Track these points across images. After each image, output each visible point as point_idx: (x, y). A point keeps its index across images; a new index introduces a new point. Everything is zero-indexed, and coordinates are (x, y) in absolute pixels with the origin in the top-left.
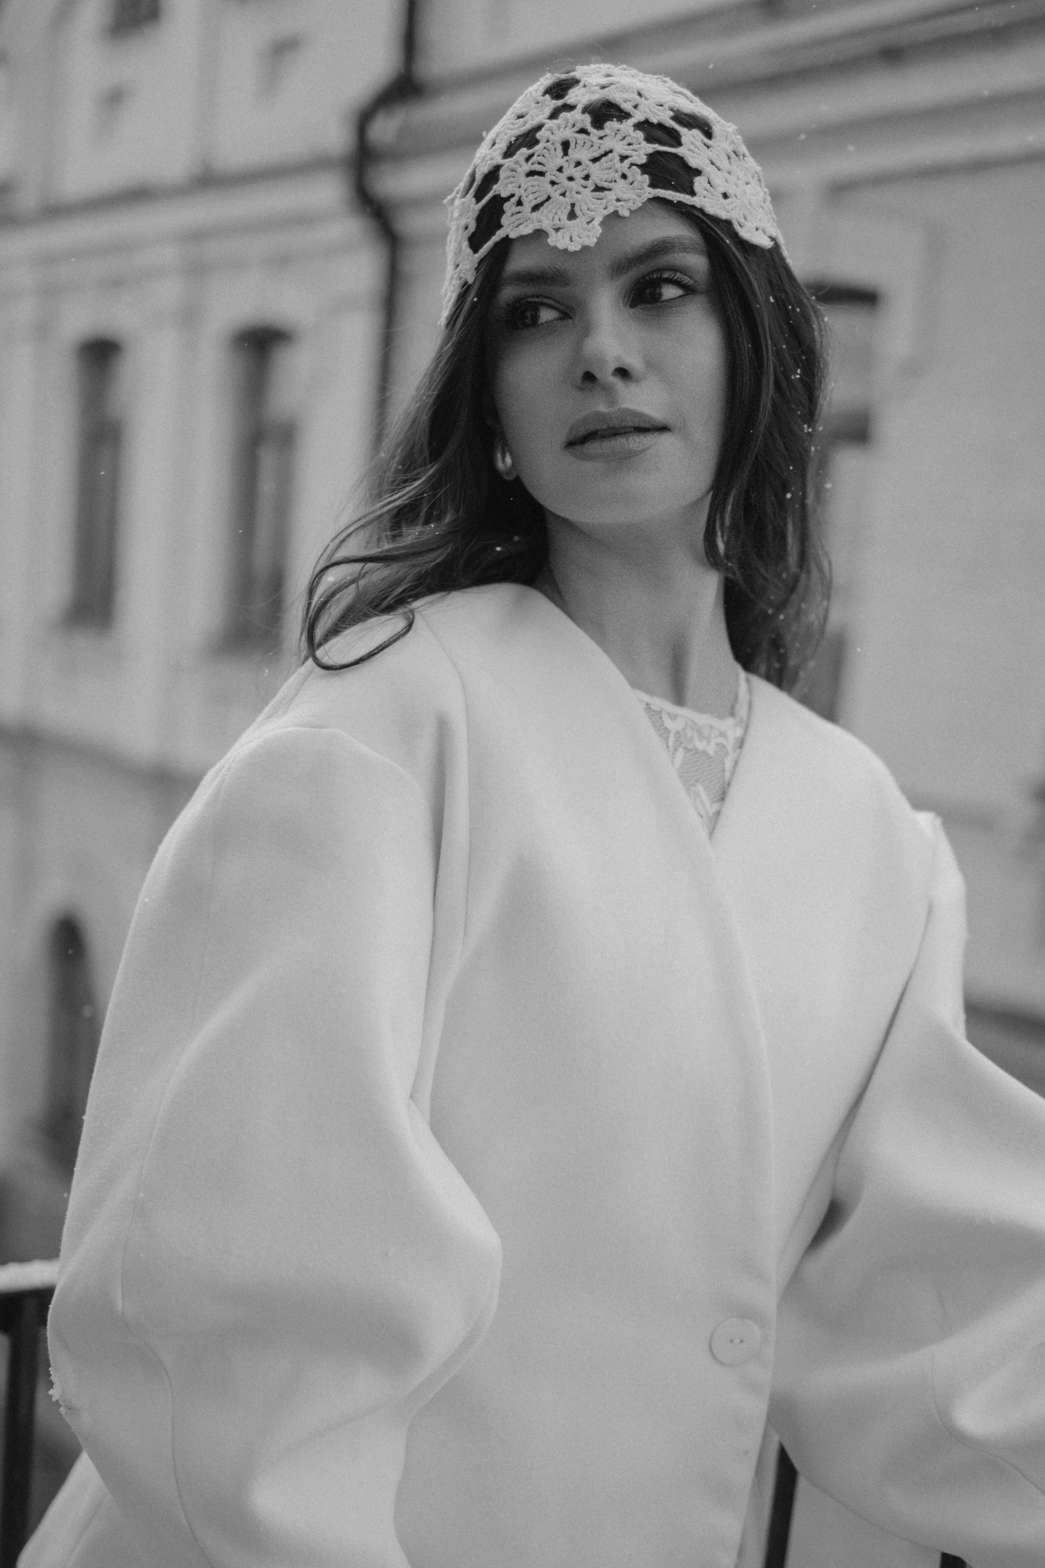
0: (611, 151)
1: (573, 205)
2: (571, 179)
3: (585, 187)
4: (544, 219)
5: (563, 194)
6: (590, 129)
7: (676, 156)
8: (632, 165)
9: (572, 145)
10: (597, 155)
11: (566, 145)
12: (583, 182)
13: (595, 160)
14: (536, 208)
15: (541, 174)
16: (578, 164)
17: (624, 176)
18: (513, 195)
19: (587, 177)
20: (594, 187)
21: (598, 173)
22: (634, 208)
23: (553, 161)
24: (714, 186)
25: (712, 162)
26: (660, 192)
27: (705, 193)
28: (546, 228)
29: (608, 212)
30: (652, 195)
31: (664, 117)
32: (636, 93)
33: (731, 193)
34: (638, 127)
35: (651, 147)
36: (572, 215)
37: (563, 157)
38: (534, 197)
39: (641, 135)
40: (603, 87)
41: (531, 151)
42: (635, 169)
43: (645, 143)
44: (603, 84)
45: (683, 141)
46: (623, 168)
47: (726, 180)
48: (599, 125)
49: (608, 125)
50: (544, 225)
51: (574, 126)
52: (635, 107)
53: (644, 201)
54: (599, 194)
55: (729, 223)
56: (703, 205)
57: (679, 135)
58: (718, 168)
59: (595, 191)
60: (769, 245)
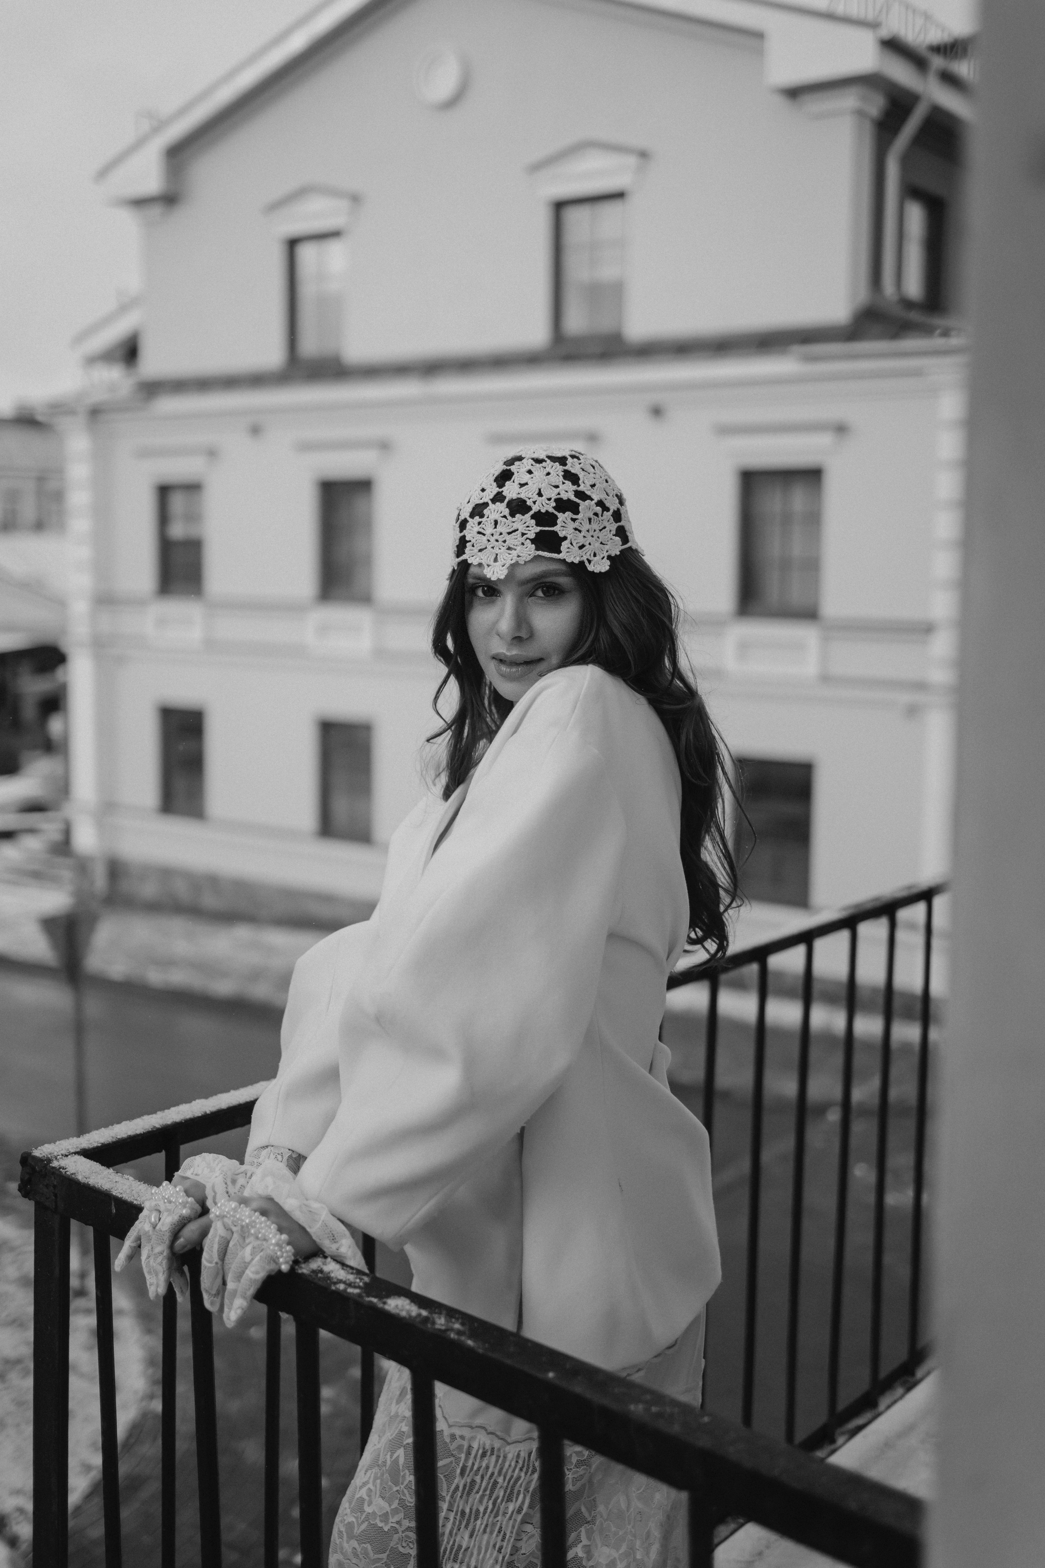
0: (517, 530)
1: (497, 554)
2: (497, 541)
3: (504, 546)
4: (485, 558)
5: (493, 548)
6: (509, 517)
7: (553, 531)
8: (527, 538)
9: (499, 523)
10: (510, 530)
11: (496, 522)
12: (503, 543)
13: (509, 533)
14: (480, 550)
15: (484, 535)
16: (501, 534)
17: (523, 544)
18: (470, 541)
19: (505, 541)
20: (507, 547)
21: (511, 540)
22: (527, 560)
23: (489, 530)
24: (574, 544)
25: (576, 529)
26: (541, 553)
27: (568, 550)
28: (483, 563)
29: (513, 562)
30: (536, 554)
31: (550, 507)
32: (537, 492)
33: (587, 544)
34: (532, 517)
35: (539, 529)
36: (496, 560)
37: (494, 529)
38: (480, 544)
39: (533, 522)
40: (522, 485)
41: (480, 520)
42: (528, 540)
43: (535, 526)
44: (522, 482)
45: (558, 522)
46: (523, 539)
47: (584, 537)
48: (513, 515)
49: (518, 516)
50: (483, 562)
51: (501, 513)
52: (534, 502)
53: (531, 557)
54: (509, 551)
55: (582, 563)
56: (565, 557)
57: (557, 518)
58: (580, 531)
59: (507, 549)
60: (608, 568)
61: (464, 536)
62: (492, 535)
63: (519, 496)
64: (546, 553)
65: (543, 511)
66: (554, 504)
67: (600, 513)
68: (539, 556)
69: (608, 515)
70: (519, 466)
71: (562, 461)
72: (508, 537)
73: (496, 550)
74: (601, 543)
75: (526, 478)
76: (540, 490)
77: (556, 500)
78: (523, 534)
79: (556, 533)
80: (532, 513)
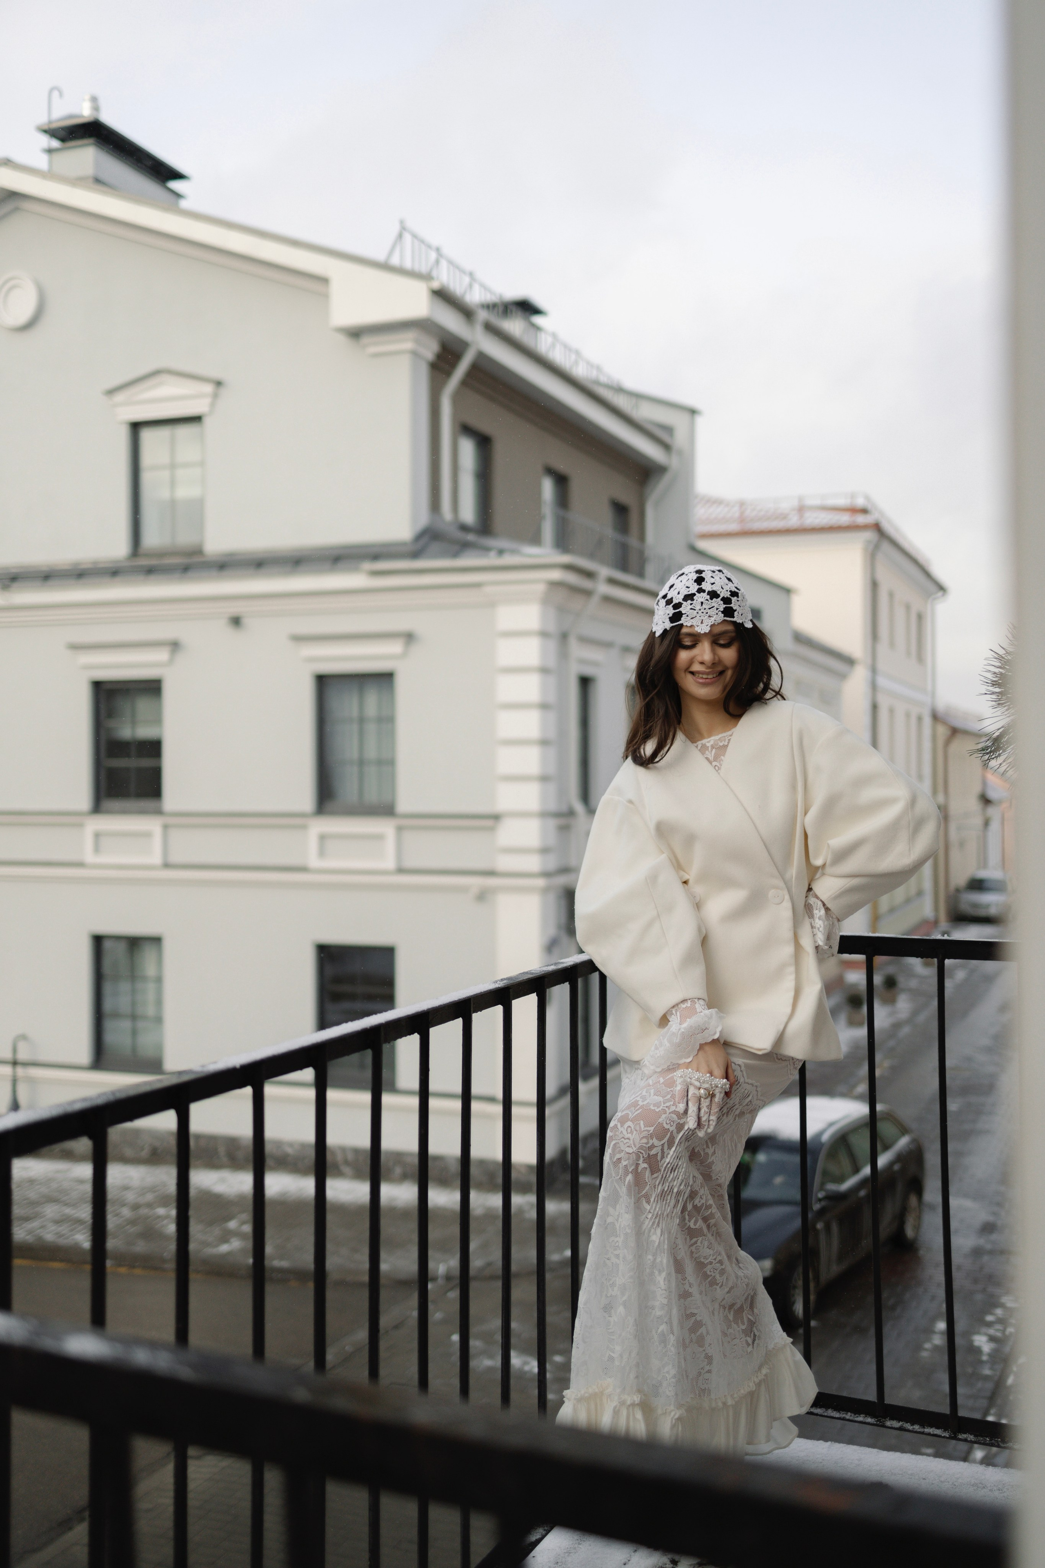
0: (713, 607)
1: (703, 620)
2: (703, 613)
3: (706, 616)
4: (694, 622)
5: (699, 616)
6: (710, 600)
8: (719, 611)
9: (704, 603)
10: (710, 607)
11: (702, 603)
13: (710, 609)
14: (692, 618)
15: (695, 610)
16: (705, 609)
17: (717, 614)
18: (684, 614)
19: (707, 613)
21: (710, 611)
22: (718, 622)
24: (738, 613)
25: (738, 606)
26: (726, 618)
27: (736, 616)
29: (712, 623)
31: (728, 595)
33: (742, 613)
34: (721, 600)
35: (725, 606)
36: (702, 623)
37: (698, 606)
38: (691, 615)
39: (722, 602)
40: (711, 584)
41: (692, 602)
43: (722, 604)
44: (712, 582)
45: (732, 602)
46: (716, 612)
47: (742, 609)
48: (711, 599)
49: (714, 599)
50: (694, 624)
51: (703, 598)
52: (719, 592)
53: (722, 620)
55: (743, 623)
56: (737, 621)
57: (731, 600)
58: (740, 607)
59: (709, 617)
61: (680, 611)
62: (700, 610)
63: (712, 589)
65: (725, 597)
66: (730, 593)
68: (725, 620)
70: (706, 574)
73: (702, 618)
74: (747, 613)
76: (720, 586)
77: (731, 591)
78: (717, 609)
79: (731, 608)
80: (721, 598)
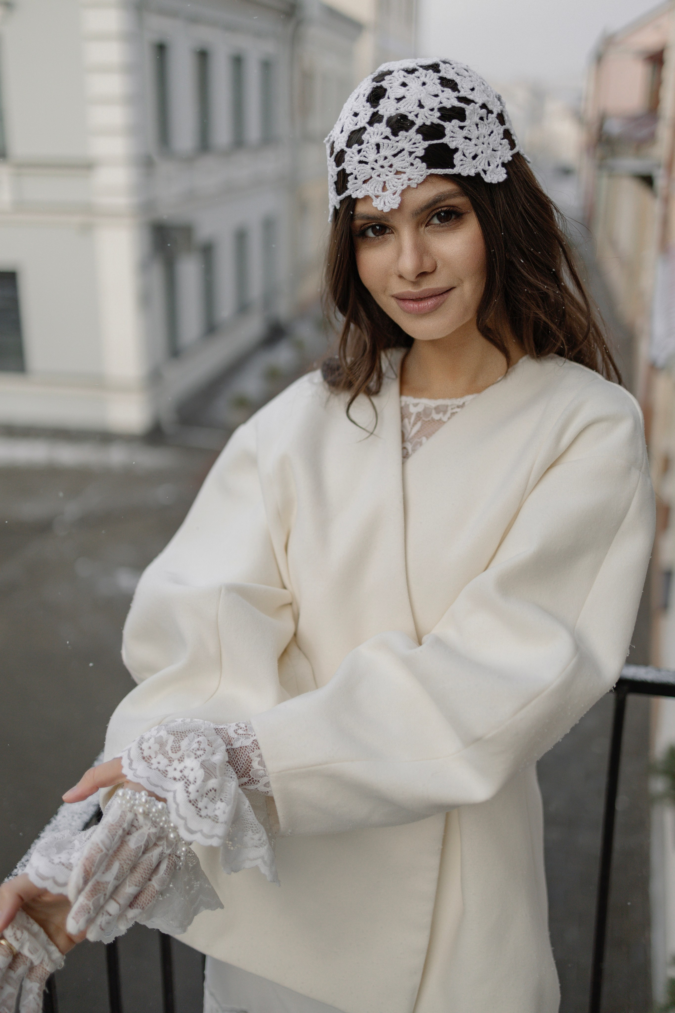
0: (403, 150)
1: (385, 182)
2: (382, 167)
3: (391, 172)
4: (370, 190)
5: (379, 176)
6: (392, 137)
7: (443, 144)
8: (416, 157)
9: (381, 146)
10: (395, 152)
11: (378, 146)
12: (389, 169)
13: (395, 156)
14: (365, 182)
15: (366, 163)
16: (386, 158)
17: (412, 164)
18: (352, 174)
20: (395, 172)
21: (398, 163)
22: (419, 182)
23: (371, 155)
24: (467, 155)
25: (466, 138)
26: (432, 171)
27: (461, 163)
28: (371, 195)
29: (404, 187)
30: (428, 174)
31: (434, 118)
32: (417, 104)
33: (479, 152)
34: (418, 131)
35: (427, 144)
36: (384, 189)
37: (377, 154)
38: (364, 175)
39: (420, 137)
40: (399, 100)
41: (360, 147)
42: (417, 159)
43: (422, 141)
44: (398, 97)
45: (447, 132)
46: (411, 160)
47: (476, 145)
48: (395, 134)
49: (401, 133)
51: (382, 134)
52: (417, 116)
53: (424, 177)
54: (398, 176)
55: (478, 175)
56: (460, 171)
57: (443, 128)
58: (470, 139)
59: (395, 174)
60: (505, 176)
61: (344, 170)
62: (376, 161)
63: (398, 112)
64: (439, 170)
65: (428, 123)
66: (439, 114)
67: (485, 116)
68: (432, 175)
69: (492, 117)
70: (390, 80)
71: (435, 68)
72: (394, 161)
73: (383, 178)
74: (493, 150)
75: (401, 91)
76: (420, 101)
77: (440, 109)
78: (410, 154)
79: (445, 146)
80: (415, 127)
